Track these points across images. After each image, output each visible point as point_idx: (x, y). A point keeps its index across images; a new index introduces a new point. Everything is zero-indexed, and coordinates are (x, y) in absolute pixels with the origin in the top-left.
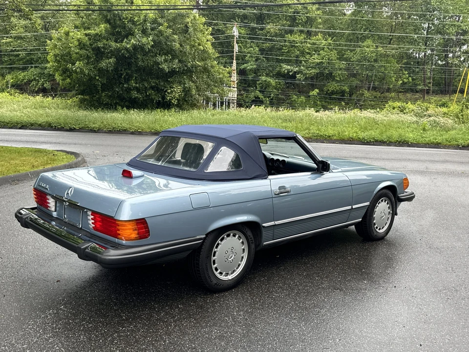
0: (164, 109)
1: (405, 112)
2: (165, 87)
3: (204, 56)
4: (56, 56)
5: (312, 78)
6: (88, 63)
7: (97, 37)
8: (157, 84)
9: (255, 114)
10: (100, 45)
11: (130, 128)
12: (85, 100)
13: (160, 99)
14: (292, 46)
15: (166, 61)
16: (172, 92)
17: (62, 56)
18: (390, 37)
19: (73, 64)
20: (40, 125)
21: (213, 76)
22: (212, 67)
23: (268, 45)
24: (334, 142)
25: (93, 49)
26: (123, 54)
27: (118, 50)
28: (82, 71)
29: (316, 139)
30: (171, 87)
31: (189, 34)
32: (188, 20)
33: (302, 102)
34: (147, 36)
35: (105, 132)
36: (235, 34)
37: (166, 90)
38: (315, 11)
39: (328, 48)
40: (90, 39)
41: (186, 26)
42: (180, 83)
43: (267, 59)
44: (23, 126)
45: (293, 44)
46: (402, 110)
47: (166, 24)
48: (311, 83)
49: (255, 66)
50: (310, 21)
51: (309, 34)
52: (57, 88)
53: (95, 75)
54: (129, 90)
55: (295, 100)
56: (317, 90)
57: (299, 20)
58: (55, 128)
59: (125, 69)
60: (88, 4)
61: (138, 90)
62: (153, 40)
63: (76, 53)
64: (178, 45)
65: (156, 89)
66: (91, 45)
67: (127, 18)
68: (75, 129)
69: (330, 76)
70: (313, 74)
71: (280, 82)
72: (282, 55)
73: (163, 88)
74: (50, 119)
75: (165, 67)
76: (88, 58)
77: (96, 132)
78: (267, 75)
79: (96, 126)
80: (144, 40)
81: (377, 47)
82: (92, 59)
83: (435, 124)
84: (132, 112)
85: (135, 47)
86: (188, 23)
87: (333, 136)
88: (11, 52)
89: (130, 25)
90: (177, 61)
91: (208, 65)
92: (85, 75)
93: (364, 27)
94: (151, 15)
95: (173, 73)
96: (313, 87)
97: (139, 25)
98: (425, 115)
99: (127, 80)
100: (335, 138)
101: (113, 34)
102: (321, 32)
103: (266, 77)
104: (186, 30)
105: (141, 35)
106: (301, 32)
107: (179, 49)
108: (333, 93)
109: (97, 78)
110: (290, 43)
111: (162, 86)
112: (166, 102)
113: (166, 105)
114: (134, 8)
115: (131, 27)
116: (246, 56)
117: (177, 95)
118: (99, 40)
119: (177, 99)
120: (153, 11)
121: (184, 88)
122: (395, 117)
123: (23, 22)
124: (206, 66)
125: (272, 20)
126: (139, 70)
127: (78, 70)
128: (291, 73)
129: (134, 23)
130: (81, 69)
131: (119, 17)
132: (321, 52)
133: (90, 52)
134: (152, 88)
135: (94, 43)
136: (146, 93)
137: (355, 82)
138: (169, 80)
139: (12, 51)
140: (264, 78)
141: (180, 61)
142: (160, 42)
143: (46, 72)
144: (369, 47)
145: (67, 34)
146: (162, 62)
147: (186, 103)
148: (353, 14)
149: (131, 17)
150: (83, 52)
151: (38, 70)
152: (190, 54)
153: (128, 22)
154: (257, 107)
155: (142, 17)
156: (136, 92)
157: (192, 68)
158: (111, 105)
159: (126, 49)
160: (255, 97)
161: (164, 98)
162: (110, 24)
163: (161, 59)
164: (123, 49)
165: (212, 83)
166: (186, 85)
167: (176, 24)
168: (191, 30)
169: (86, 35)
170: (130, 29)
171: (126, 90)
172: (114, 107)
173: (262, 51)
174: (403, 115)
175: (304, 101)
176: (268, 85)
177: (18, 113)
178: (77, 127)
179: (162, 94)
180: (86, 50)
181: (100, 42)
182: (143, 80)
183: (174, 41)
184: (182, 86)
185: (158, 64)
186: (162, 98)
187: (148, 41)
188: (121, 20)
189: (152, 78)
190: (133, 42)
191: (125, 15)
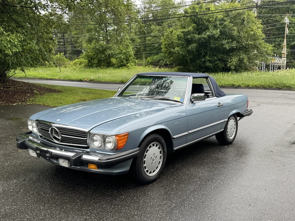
0: (225, 72)
2: (227, 59)
3: (254, 38)
4: (165, 45)
6: (182, 48)
8: (222, 57)
9: (287, 74)
10: (189, 37)
12: (180, 68)
13: (223, 66)
15: (228, 43)
16: (231, 61)
17: (169, 44)
19: (174, 48)
21: (260, 50)
22: (260, 44)
25: (185, 40)
26: (202, 41)
27: (200, 39)
28: (178, 53)
30: (231, 59)
31: (244, 25)
32: (244, 16)
34: (216, 29)
36: (286, 22)
37: (228, 61)
40: (184, 34)
41: (243, 20)
42: (237, 55)
47: (229, 20)
53: (186, 54)
54: (205, 62)
59: (203, 50)
62: (221, 32)
63: (176, 43)
65: (221, 60)
66: (184, 37)
67: (206, 19)
73: (226, 59)
75: (227, 47)
76: (183, 45)
82: (185, 45)
85: (209, 36)
86: (244, 18)
89: (207, 23)
90: (235, 42)
91: (257, 44)
92: (180, 54)
94: (220, 16)
95: (232, 50)
97: (213, 22)
99: (204, 56)
101: (197, 30)
104: (243, 22)
105: (212, 29)
107: (237, 34)
109: (187, 55)
111: (225, 58)
112: (227, 68)
113: (227, 70)
114: (210, 12)
115: (208, 24)
117: (234, 63)
118: (189, 34)
119: (234, 66)
120: (221, 13)
121: (240, 59)
124: (255, 44)
126: (212, 49)
127: (176, 52)
129: (208, 21)
130: (178, 51)
131: (201, 19)
133: (183, 41)
134: (220, 60)
135: (186, 36)
136: (215, 63)
138: (230, 54)
139: (152, 44)
141: (237, 42)
142: (225, 31)
145: (172, 32)
146: (225, 44)
147: (240, 68)
149: (208, 18)
150: (180, 42)
152: (244, 37)
153: (206, 21)
154: (291, 69)
155: (214, 18)
156: (209, 63)
157: (246, 45)
159: (204, 38)
161: (226, 65)
162: (196, 24)
163: (224, 42)
164: (202, 38)
166: (240, 57)
167: (236, 19)
168: (245, 22)
169: (182, 32)
170: (207, 26)
171: (203, 62)
179: (225, 63)
182: (214, 55)
183: (234, 30)
184: (238, 57)
185: (223, 45)
186: (225, 66)
187: (217, 32)
188: (202, 21)
189: (219, 54)
190: (208, 33)
191: (205, 17)
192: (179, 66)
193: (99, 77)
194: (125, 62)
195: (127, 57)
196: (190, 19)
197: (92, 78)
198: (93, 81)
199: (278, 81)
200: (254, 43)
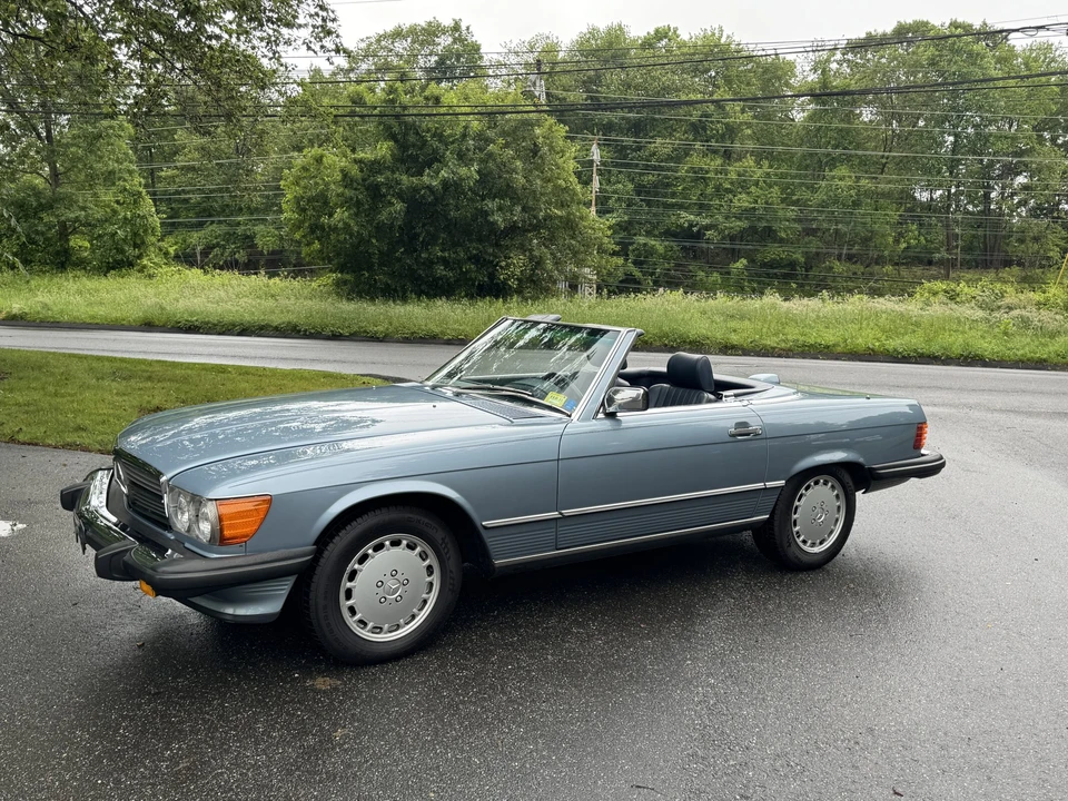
0: (497, 297)
1: (958, 299)
2: (496, 257)
3: (563, 197)
4: (298, 200)
5: (732, 238)
6: (356, 215)
7: (374, 167)
8: (481, 252)
10: (380, 179)
11: (442, 333)
12: (345, 282)
13: (486, 279)
14: (697, 179)
15: (500, 208)
16: (508, 265)
17: (309, 199)
18: (884, 161)
19: (331, 215)
20: (276, 328)
21: (582, 234)
23: (650, 177)
24: (837, 357)
25: (367, 188)
26: (423, 197)
27: (415, 190)
28: (347, 226)
29: (802, 352)
30: (505, 257)
31: (541, 157)
32: (539, 132)
33: (715, 283)
34: (468, 164)
35: (398, 341)
36: (595, 157)
37: (498, 262)
38: (738, 114)
39: (765, 182)
40: (362, 171)
41: (535, 144)
42: (523, 248)
43: (649, 204)
44: (245, 330)
45: (700, 177)
46: (953, 297)
47: (501, 141)
48: (728, 246)
49: (626, 218)
50: (731, 132)
51: (727, 155)
52: (258, 261)
53: (370, 236)
54: (430, 264)
55: (701, 280)
56: (744, 261)
57: (712, 129)
58: (305, 334)
59: (423, 226)
60: (353, 102)
61: (445, 261)
62: (478, 172)
63: (338, 195)
64: (523, 181)
65: (478, 260)
66: (364, 180)
67: (428, 130)
68: (341, 335)
69: (769, 234)
70: (738, 229)
71: (672, 247)
72: (673, 195)
73: (491, 259)
74: (292, 318)
75: (498, 218)
76: (359, 203)
77: (381, 341)
78: (649, 234)
79: (380, 328)
80: (463, 171)
81: (858, 178)
82: (367, 207)
83: (1025, 323)
84: (439, 303)
85: (445, 184)
86: (538, 138)
87: (834, 345)
88: (174, 194)
89: (436, 144)
90: (519, 208)
91: (574, 215)
92: (351, 235)
93: (833, 142)
94: (475, 125)
95: (513, 229)
96: (734, 255)
97: (454, 142)
98: (999, 307)
99: (425, 245)
100: (839, 349)
101: (403, 161)
102: (752, 153)
103: (646, 236)
104: (535, 151)
105: (456, 162)
106: (715, 152)
107: (523, 186)
108: (772, 264)
109: (373, 240)
110: (695, 172)
111: (490, 255)
112: (497, 284)
113: (498, 290)
114: (443, 110)
115: (437, 147)
116: (610, 198)
117: (518, 271)
118: (380, 172)
119: (518, 279)
120: (477, 117)
121: (531, 259)
122: (938, 309)
123: (198, 140)
124: (571, 217)
125: (659, 132)
127: (340, 225)
128: (695, 229)
129: (439, 136)
130: (345, 223)
131: (416, 129)
132: (753, 189)
133: (361, 193)
134: (476, 259)
135: (370, 176)
136: (461, 269)
137: (814, 245)
138: (502, 243)
140: (641, 240)
141: (524, 209)
142: (491, 173)
143: (240, 230)
144: (842, 179)
145: (319, 160)
146: (493, 210)
147: (534, 286)
148: (811, 118)
149: (437, 128)
150: (348, 193)
151: (224, 228)
152: (544, 195)
153: (431, 137)
154: (668, 292)
155: (459, 130)
156: (442, 268)
157: (546, 220)
158: (395, 290)
159: (429, 188)
160: (626, 275)
161: (492, 276)
162: (396, 141)
163: (491, 205)
164: (423, 188)
165: (582, 249)
166: (534, 253)
167: (518, 140)
169: (356, 161)
170: (435, 151)
171: (424, 264)
172: (400, 294)
173: (639, 190)
174: (954, 306)
175: (720, 281)
176: (650, 252)
177: (229, 306)
178: (346, 332)
179: (490, 270)
180: (356, 189)
181: (381, 174)
182: (455, 245)
183: (514, 171)
184: (527, 254)
185: (486, 214)
186: (489, 278)
187: (470, 172)
188: (417, 133)
189: (471, 241)
190: (444, 174)
191: (427, 123)
192: (341, 272)
193: (45, 306)
194: (131, 252)
195: (135, 234)
196: (380, 124)
197: (15, 311)
198: (20, 323)
199: (666, 328)
200: (569, 214)
